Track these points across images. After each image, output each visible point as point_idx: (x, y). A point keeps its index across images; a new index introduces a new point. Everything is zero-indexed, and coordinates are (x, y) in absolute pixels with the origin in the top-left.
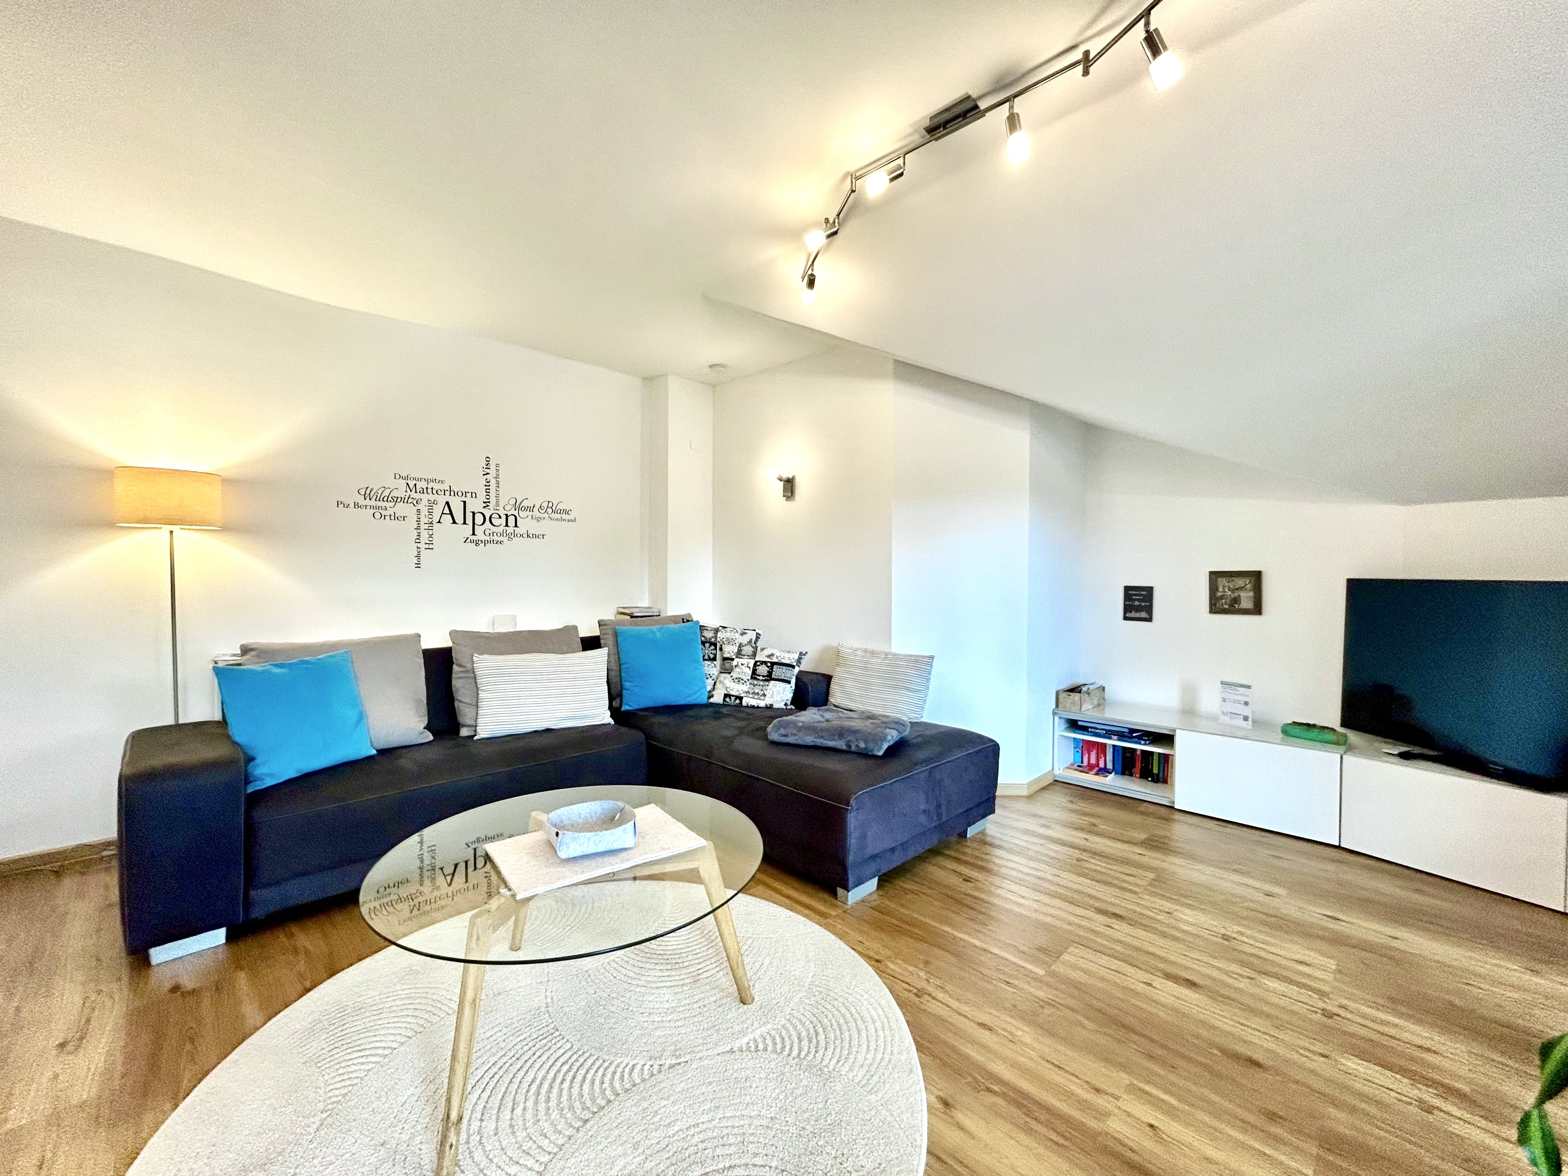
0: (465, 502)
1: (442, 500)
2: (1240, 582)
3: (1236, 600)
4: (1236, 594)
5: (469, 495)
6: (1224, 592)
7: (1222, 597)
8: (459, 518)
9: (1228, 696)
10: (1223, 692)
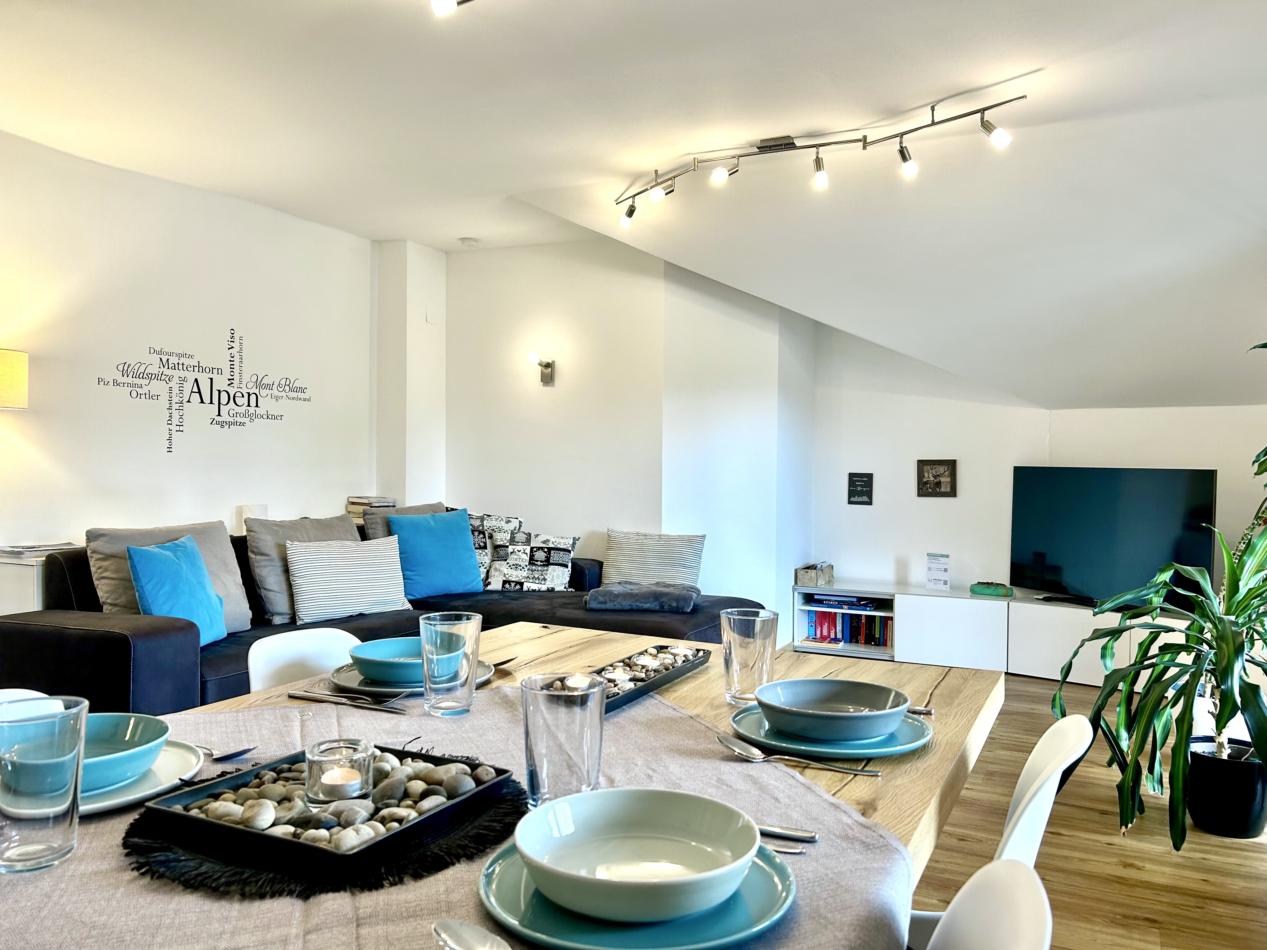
0: (211, 379)
1: (191, 376)
2: (941, 469)
3: (939, 484)
5: (215, 371)
6: (929, 477)
7: (926, 483)
8: (207, 399)
9: (932, 566)
10: (929, 562)
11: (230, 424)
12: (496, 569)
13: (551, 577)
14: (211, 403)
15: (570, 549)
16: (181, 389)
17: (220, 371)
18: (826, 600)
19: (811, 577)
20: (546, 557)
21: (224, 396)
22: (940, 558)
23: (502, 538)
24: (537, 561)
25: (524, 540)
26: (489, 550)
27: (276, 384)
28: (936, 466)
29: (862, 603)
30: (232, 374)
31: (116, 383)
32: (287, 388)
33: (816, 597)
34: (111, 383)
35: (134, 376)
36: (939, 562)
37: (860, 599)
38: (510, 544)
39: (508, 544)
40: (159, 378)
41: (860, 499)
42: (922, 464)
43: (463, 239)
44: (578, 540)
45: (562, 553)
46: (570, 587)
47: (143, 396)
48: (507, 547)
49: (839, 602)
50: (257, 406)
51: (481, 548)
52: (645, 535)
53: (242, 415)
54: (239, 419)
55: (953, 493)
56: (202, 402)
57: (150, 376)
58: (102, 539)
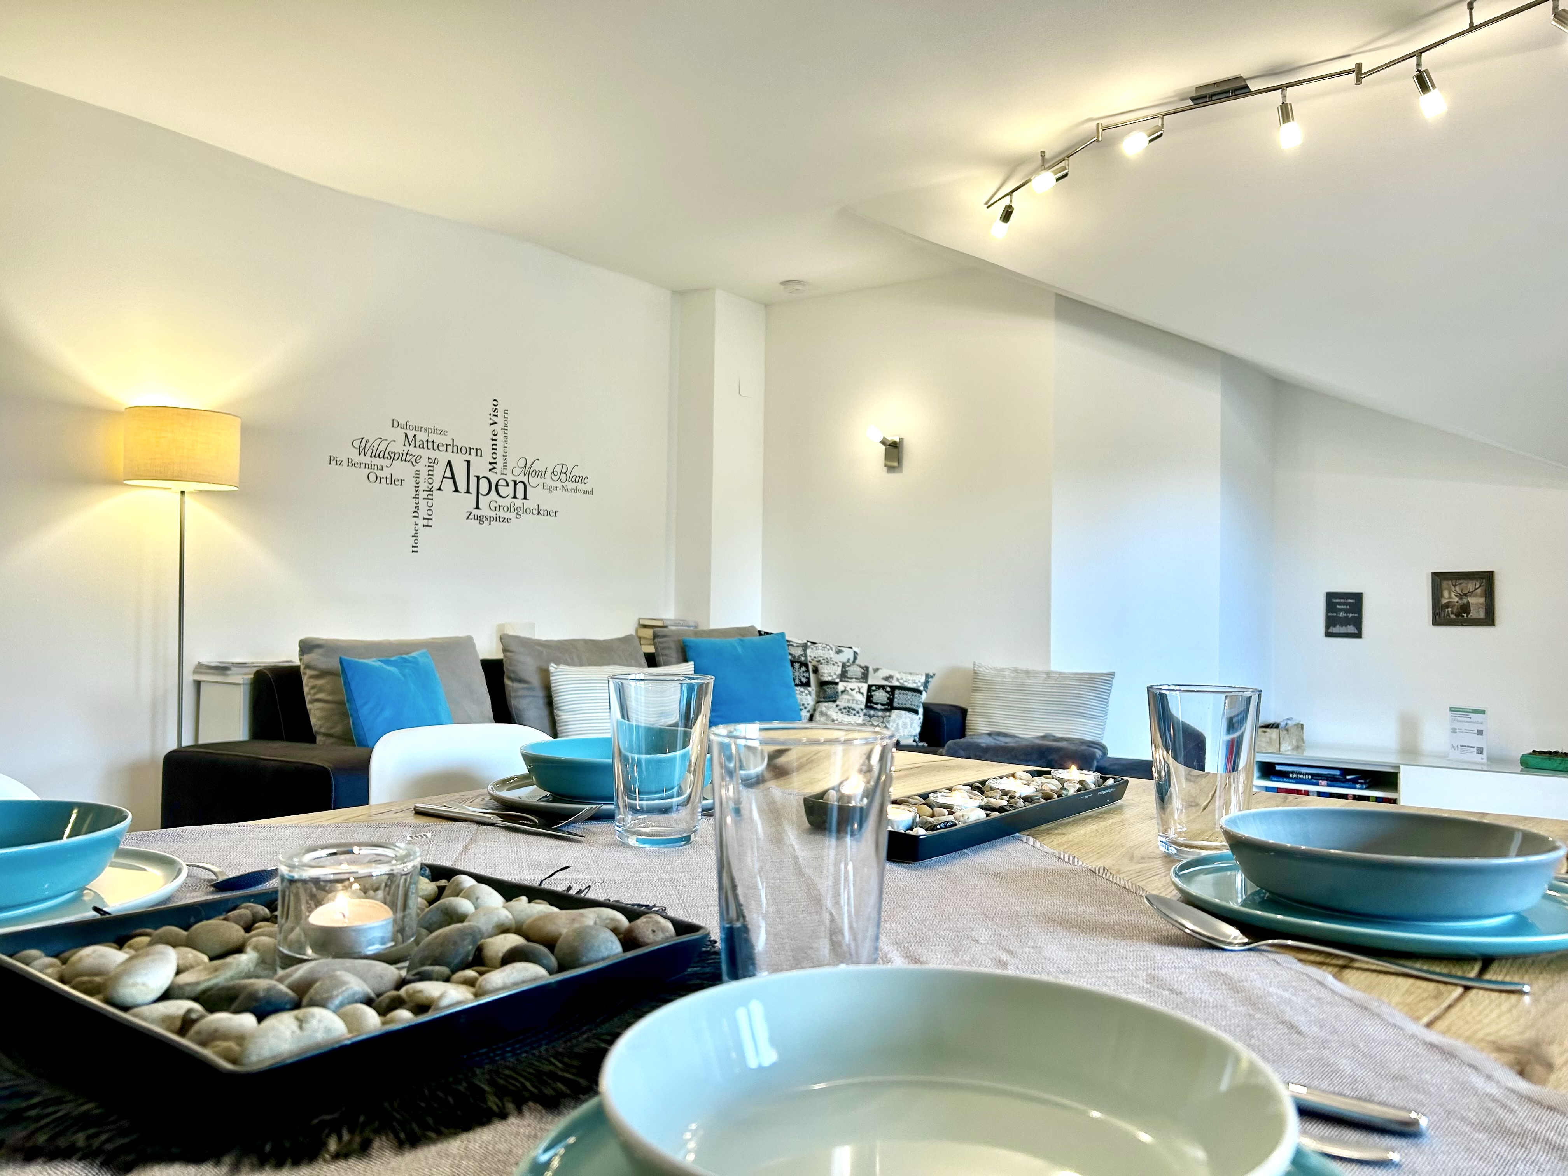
0: (468, 462)
1: (443, 457)
2: (1470, 586)
3: (1466, 608)
4: (1465, 601)
5: (473, 452)
6: (1450, 597)
7: (1447, 605)
8: (462, 487)
9: (1457, 725)
10: (1453, 721)
11: (490, 520)
12: (822, 714)
13: (895, 726)
14: (468, 492)
15: (922, 688)
16: (430, 473)
17: (479, 452)
18: (1293, 773)
19: (1271, 739)
20: (888, 699)
21: (484, 485)
22: (1471, 715)
23: (830, 672)
24: (877, 704)
25: (859, 675)
26: (813, 688)
27: (550, 471)
28: (1461, 581)
29: (1348, 777)
30: (494, 456)
31: (351, 463)
32: (563, 477)
33: (1278, 768)
34: (345, 463)
35: (373, 454)
36: (1469, 720)
37: (1345, 772)
38: (841, 681)
39: (837, 680)
40: (404, 458)
41: (1343, 630)
42: (1439, 579)
43: (785, 283)
44: (932, 677)
45: (910, 693)
46: (921, 740)
47: (383, 481)
48: (837, 684)
49: (1313, 775)
50: (525, 498)
51: (802, 684)
52: (1027, 672)
53: (506, 509)
54: (502, 514)
55: (1489, 619)
56: (456, 490)
57: (392, 456)
58: (319, 651)
